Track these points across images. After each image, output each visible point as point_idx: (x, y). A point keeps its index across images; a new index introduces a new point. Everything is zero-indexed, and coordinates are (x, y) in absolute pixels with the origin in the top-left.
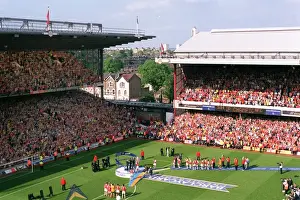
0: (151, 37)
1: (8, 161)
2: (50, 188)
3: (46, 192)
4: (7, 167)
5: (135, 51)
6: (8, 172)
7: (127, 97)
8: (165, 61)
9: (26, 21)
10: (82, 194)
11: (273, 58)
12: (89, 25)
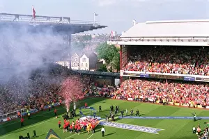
0: (104, 27)
1: (5, 113)
2: (34, 131)
3: (32, 135)
4: (5, 117)
5: (93, 36)
6: (4, 120)
7: (87, 68)
8: (114, 43)
9: (17, 16)
10: (57, 136)
11: (189, 41)
12: (61, 18)
